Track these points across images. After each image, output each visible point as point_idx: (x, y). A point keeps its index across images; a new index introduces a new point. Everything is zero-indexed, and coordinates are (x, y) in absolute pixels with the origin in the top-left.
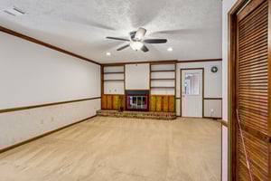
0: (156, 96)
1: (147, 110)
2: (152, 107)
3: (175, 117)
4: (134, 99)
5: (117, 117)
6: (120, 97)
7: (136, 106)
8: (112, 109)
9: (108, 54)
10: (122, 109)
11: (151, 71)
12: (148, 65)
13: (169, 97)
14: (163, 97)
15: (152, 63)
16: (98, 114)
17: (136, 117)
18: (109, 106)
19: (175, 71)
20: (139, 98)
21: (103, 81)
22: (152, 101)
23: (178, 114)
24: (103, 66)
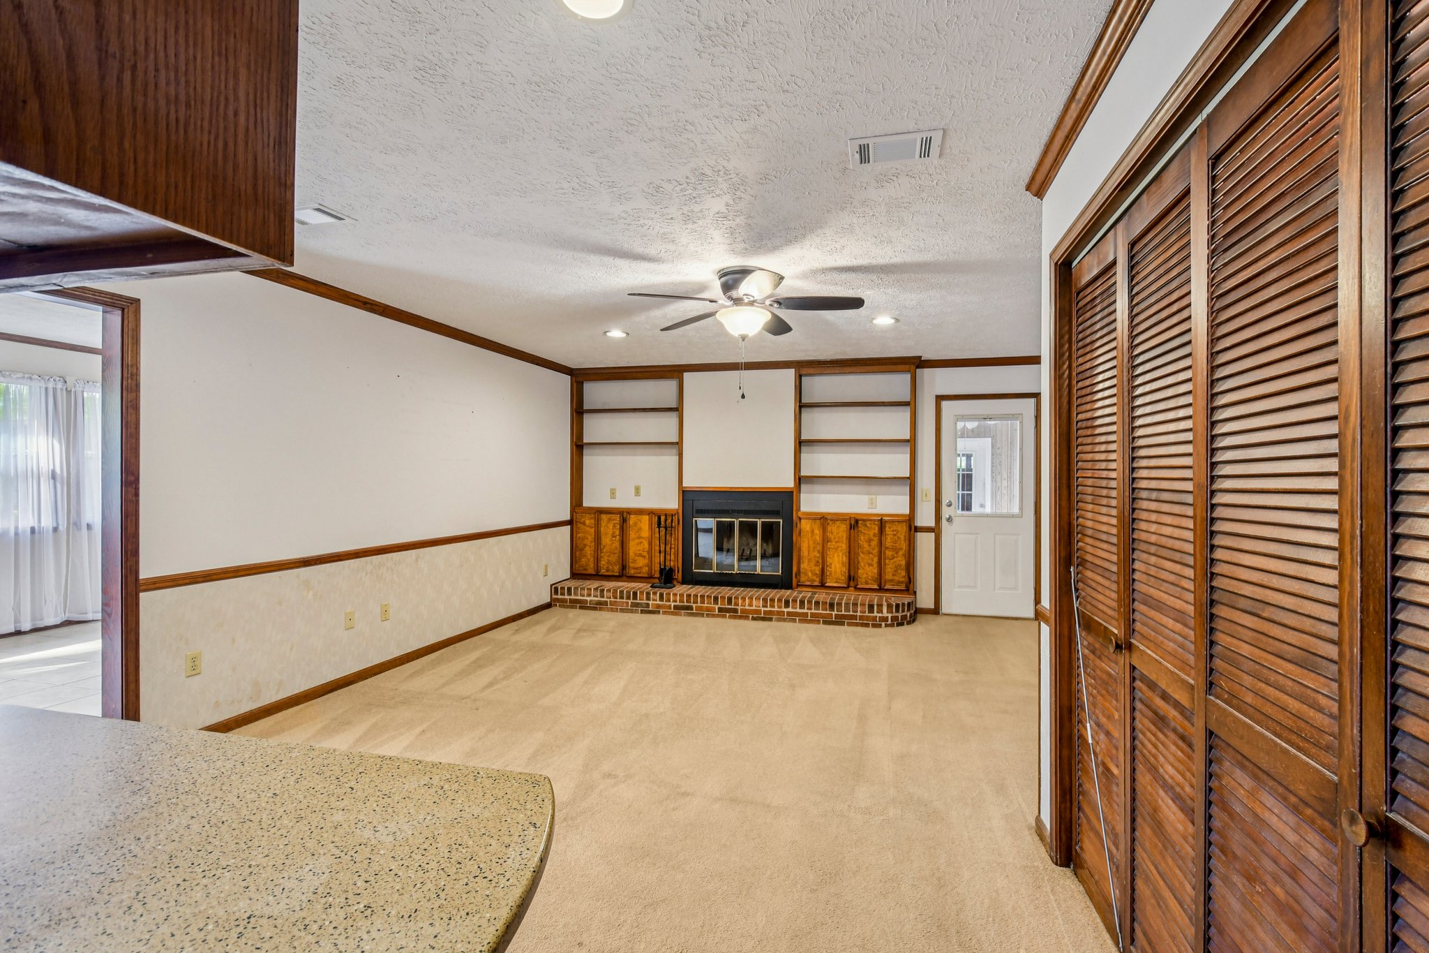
0: (824, 520)
1: (785, 582)
2: (807, 567)
3: (910, 615)
4: (724, 532)
5: (646, 611)
6: (660, 519)
7: (733, 562)
8: (623, 575)
9: (616, 333)
10: (667, 578)
11: (801, 406)
12: (790, 373)
13: (882, 523)
14: (854, 523)
15: (804, 368)
16: (558, 599)
17: (734, 613)
18: (609, 561)
19: (910, 404)
20: (749, 529)
21: (578, 447)
22: (807, 541)
23: (925, 599)
24: (579, 377)
